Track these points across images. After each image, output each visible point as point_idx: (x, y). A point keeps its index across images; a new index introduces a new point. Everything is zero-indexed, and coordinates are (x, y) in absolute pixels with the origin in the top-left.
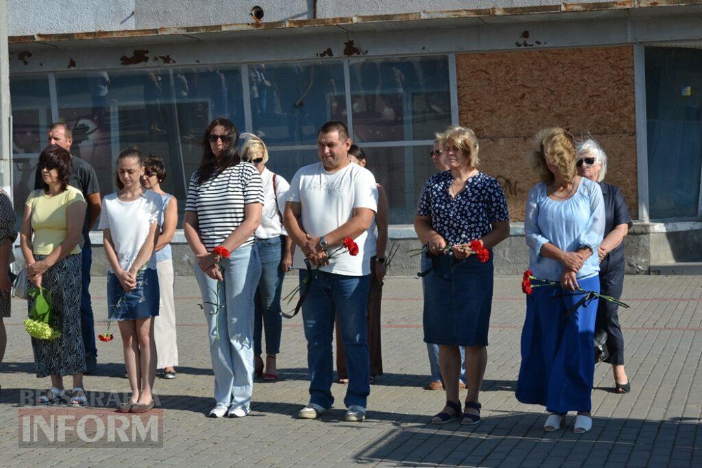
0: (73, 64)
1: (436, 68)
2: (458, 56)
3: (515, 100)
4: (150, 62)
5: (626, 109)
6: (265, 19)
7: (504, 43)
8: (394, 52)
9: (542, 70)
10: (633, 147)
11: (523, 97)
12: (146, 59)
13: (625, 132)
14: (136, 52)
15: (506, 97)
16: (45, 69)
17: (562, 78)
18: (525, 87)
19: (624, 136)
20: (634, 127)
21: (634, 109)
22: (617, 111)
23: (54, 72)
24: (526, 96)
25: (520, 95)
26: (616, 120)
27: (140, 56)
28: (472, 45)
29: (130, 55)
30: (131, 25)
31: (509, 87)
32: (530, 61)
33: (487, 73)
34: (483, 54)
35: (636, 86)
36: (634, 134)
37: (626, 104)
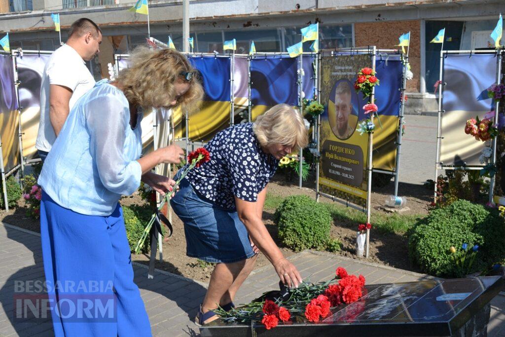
0: (229, 27)
1: (347, 29)
2: (356, 24)
3: (375, 42)
4: (252, 26)
5: (417, 47)
6: (300, 9)
7: (371, 19)
8: (332, 23)
9: (385, 30)
10: (419, 62)
11: (378, 41)
12: (251, 25)
13: (416, 56)
14: (248, 22)
15: (372, 41)
16: (221, 28)
17: (393, 34)
18: (379, 37)
19: (416, 58)
20: (420, 54)
21: (420, 47)
22: (414, 48)
23: (224, 30)
24: (380, 41)
25: (377, 40)
26: (413, 51)
27: (249, 24)
28: (361, 20)
29: (246, 23)
30: (257, 11)
31: (373, 37)
32: (381, 26)
33: (365, 31)
34: (364, 24)
35: (421, 38)
36: (420, 57)
37: (417, 45)
